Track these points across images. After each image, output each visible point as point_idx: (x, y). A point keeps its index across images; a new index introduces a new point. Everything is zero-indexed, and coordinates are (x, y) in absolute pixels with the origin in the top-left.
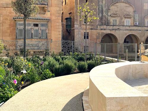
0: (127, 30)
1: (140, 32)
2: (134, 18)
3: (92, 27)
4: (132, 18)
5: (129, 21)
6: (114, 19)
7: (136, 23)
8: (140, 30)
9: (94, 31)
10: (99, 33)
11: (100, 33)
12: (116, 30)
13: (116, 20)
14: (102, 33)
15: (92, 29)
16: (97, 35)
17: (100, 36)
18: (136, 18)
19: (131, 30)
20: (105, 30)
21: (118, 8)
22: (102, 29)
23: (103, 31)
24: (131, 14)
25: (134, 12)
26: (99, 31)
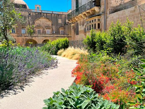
0: (44, 36)
1: (52, 38)
2: (52, 29)
3: (18, 35)
4: (51, 29)
5: (49, 31)
6: (38, 29)
7: (53, 32)
8: (52, 37)
9: (20, 37)
10: (23, 39)
11: (25, 39)
12: (35, 36)
13: (40, 30)
15: (18, 36)
17: (25, 41)
18: (54, 29)
19: (46, 37)
20: (27, 37)
21: (40, 22)
22: (25, 36)
24: (50, 26)
25: (52, 24)
26: (23, 37)
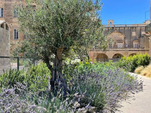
2: (125, 42)
4: (123, 43)
5: (121, 44)
7: (126, 46)
11: (96, 53)
12: (106, 51)
14: (97, 53)
16: (94, 54)
17: (96, 55)
18: (126, 42)
20: (99, 51)
21: (112, 36)
23: (98, 52)
24: (122, 39)
25: (125, 38)
